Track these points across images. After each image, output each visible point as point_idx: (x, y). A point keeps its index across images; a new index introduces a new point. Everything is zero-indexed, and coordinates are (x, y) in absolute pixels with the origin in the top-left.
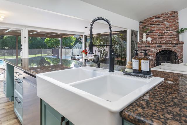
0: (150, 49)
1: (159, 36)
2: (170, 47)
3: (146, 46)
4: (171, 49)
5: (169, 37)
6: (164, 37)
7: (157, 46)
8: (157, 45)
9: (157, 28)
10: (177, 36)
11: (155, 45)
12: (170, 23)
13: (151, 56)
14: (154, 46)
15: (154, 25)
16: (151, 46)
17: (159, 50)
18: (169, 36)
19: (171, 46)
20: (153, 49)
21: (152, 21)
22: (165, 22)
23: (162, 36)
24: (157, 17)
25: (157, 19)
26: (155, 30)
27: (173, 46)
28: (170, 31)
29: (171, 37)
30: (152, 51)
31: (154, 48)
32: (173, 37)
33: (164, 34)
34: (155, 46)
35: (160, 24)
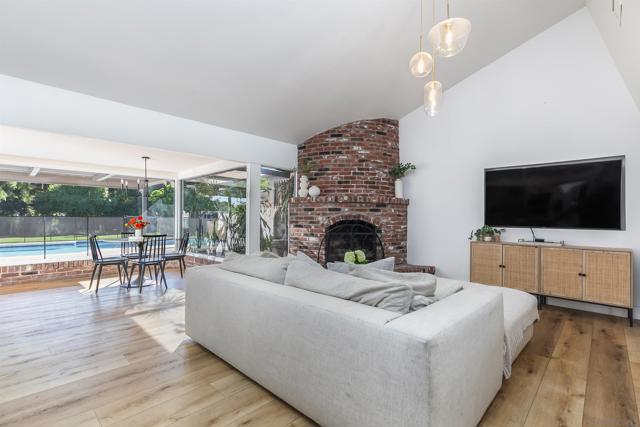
0: (314, 216)
1: (340, 182)
2: (362, 213)
3: (305, 210)
4: (363, 216)
5: (366, 187)
6: (353, 187)
7: (330, 210)
8: (330, 207)
9: (336, 161)
10: (390, 184)
11: (325, 207)
12: (368, 149)
13: (316, 236)
14: (322, 210)
15: (327, 153)
16: (316, 208)
17: (333, 220)
18: (366, 182)
19: (365, 210)
20: (320, 218)
21: (325, 145)
22: (355, 148)
23: (346, 182)
24: (336, 133)
25: (335, 139)
26: (331, 167)
27: (371, 210)
28: (368, 170)
29: (370, 187)
30: (318, 222)
31: (324, 214)
32: (378, 188)
33: (351, 178)
34: (325, 209)
35: (344, 151)
